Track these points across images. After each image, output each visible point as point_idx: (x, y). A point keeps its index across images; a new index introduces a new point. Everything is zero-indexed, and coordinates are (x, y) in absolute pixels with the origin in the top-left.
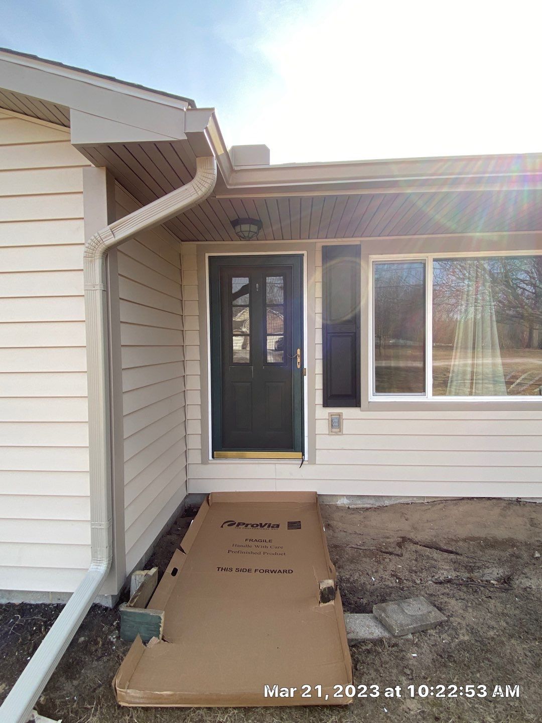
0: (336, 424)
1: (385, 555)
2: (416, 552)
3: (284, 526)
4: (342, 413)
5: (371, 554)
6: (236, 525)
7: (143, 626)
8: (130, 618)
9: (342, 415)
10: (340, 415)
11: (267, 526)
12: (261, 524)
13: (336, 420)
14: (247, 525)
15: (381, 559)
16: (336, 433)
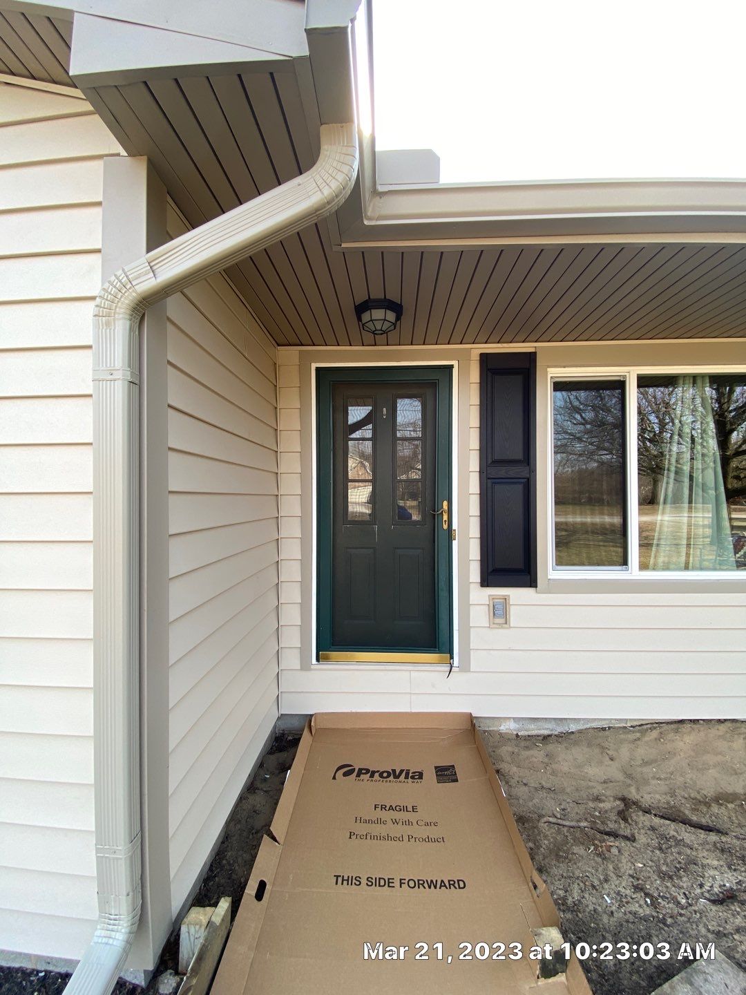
0: (499, 612)
1: (610, 841)
2: (653, 829)
3: (430, 775)
4: (509, 596)
5: (586, 839)
6: (355, 774)
9: (509, 600)
10: (505, 599)
11: (404, 774)
12: (394, 771)
13: (500, 607)
14: (373, 773)
15: (604, 848)
16: (500, 626)
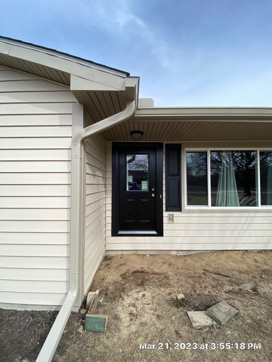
2: (212, 276)
7: (97, 323)
8: (90, 320)
9: (174, 215)
13: (171, 217)
16: (171, 223)
